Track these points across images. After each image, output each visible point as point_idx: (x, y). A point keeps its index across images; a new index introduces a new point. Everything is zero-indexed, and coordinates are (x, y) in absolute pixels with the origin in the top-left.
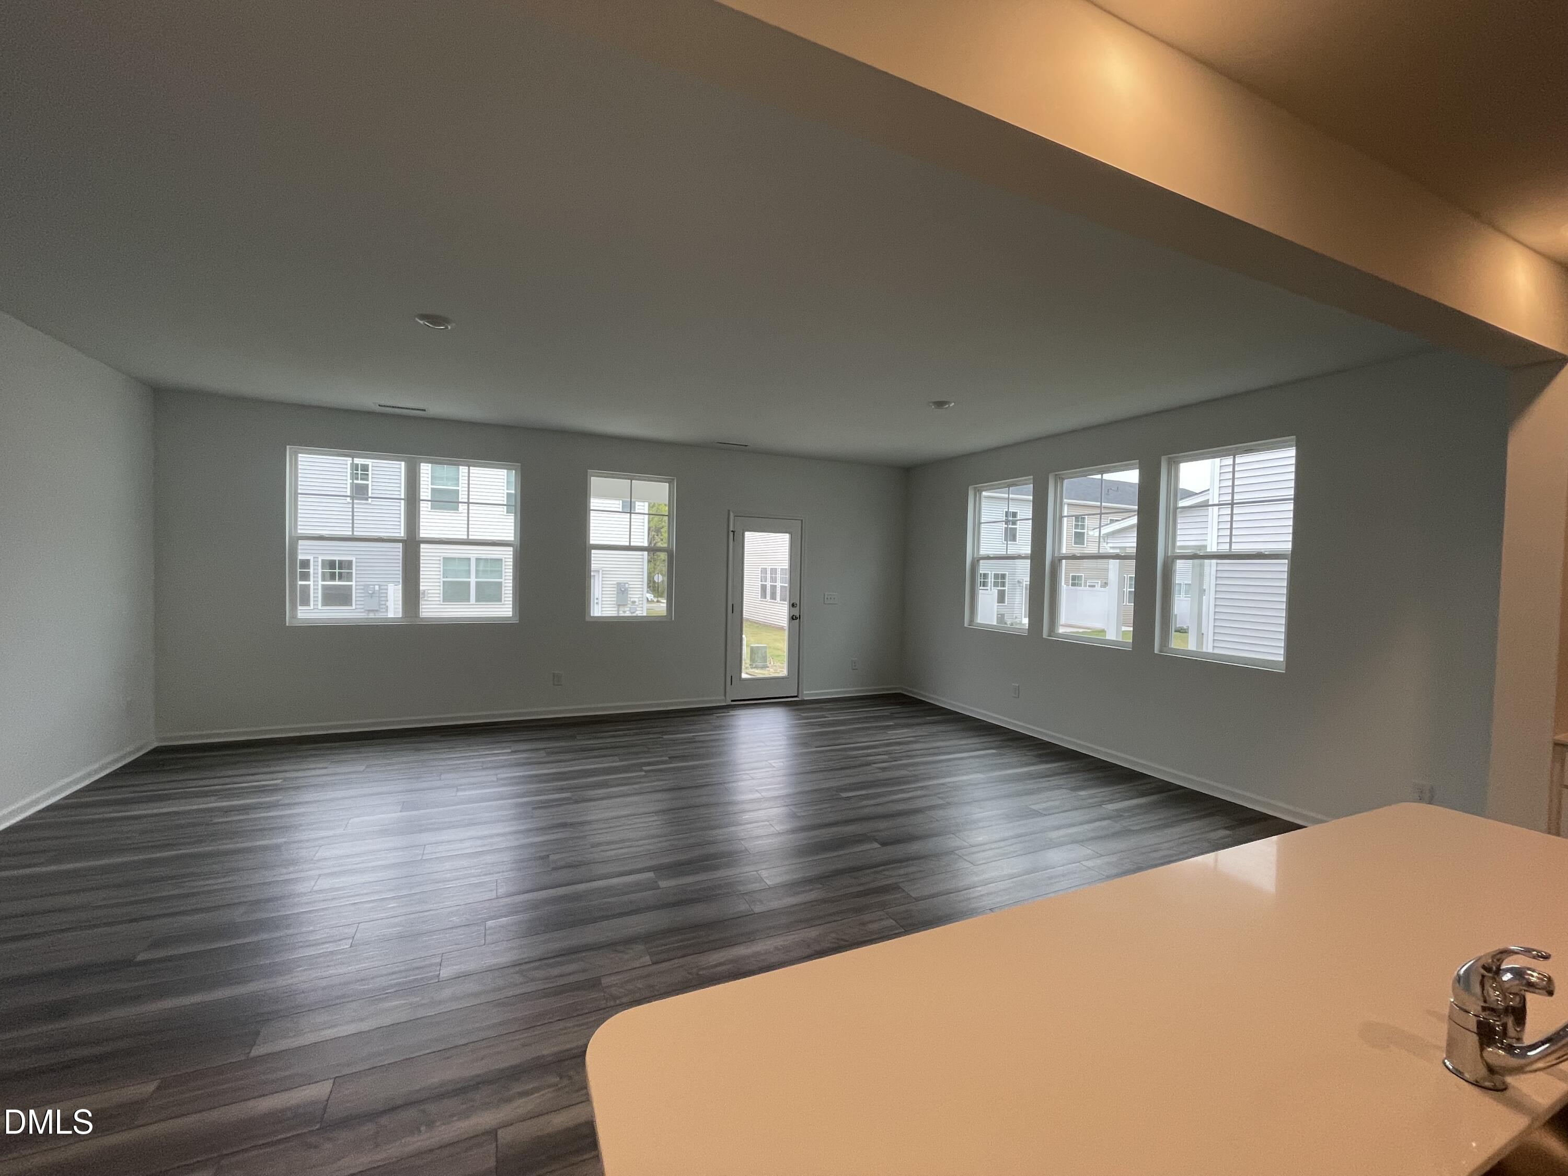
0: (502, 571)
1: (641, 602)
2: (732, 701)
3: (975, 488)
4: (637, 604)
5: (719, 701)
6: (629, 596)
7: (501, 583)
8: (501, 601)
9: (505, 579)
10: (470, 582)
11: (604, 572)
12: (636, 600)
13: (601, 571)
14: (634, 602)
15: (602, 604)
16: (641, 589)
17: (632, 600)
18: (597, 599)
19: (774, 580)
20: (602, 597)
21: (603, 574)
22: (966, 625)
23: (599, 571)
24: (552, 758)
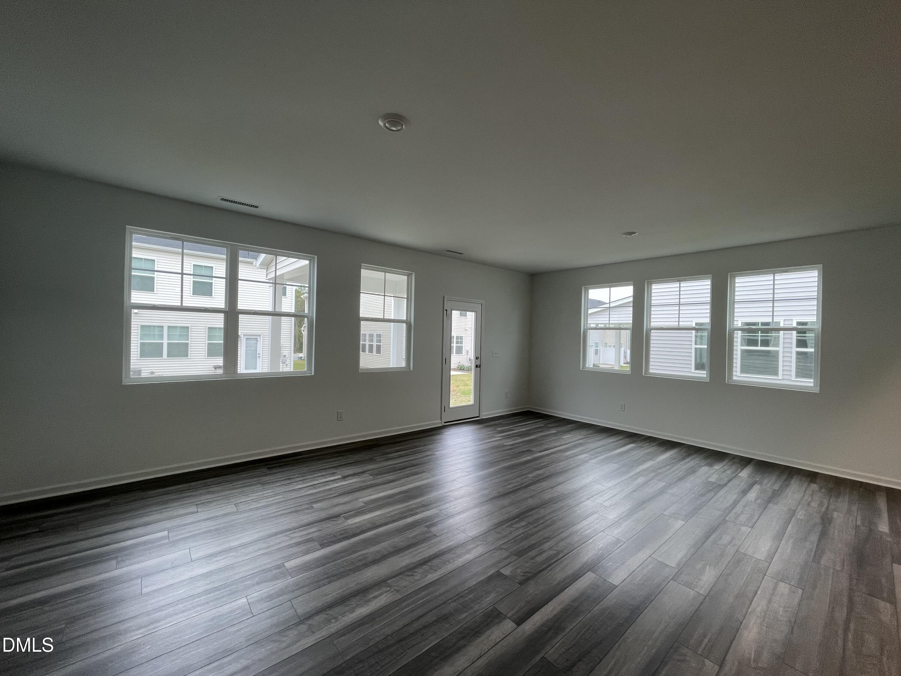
0: (188, 335)
1: (289, 356)
2: (445, 423)
3: (585, 287)
4: (287, 357)
5: (438, 423)
6: (281, 352)
7: (187, 344)
8: (187, 356)
9: (191, 341)
10: (163, 343)
11: (264, 336)
12: (287, 354)
13: (262, 335)
14: (285, 356)
15: (262, 357)
16: (290, 348)
17: (283, 354)
18: (259, 354)
19: (372, 341)
20: (263, 353)
21: (263, 337)
22: (581, 369)
23: (260, 335)
24: (380, 480)
